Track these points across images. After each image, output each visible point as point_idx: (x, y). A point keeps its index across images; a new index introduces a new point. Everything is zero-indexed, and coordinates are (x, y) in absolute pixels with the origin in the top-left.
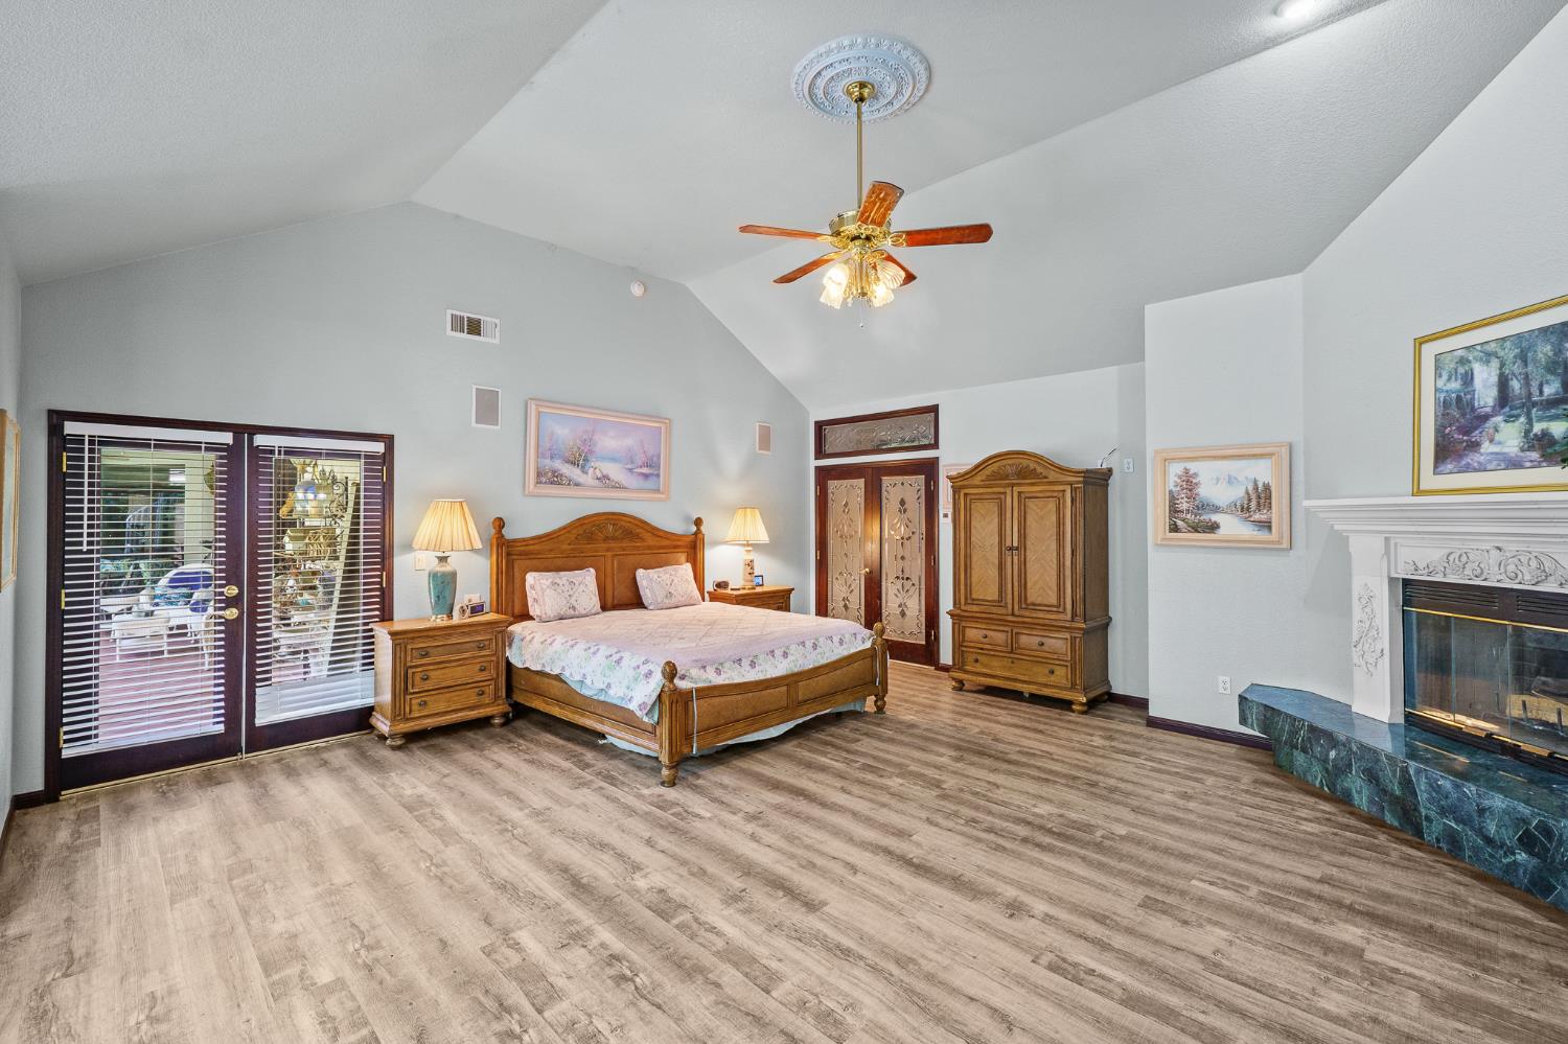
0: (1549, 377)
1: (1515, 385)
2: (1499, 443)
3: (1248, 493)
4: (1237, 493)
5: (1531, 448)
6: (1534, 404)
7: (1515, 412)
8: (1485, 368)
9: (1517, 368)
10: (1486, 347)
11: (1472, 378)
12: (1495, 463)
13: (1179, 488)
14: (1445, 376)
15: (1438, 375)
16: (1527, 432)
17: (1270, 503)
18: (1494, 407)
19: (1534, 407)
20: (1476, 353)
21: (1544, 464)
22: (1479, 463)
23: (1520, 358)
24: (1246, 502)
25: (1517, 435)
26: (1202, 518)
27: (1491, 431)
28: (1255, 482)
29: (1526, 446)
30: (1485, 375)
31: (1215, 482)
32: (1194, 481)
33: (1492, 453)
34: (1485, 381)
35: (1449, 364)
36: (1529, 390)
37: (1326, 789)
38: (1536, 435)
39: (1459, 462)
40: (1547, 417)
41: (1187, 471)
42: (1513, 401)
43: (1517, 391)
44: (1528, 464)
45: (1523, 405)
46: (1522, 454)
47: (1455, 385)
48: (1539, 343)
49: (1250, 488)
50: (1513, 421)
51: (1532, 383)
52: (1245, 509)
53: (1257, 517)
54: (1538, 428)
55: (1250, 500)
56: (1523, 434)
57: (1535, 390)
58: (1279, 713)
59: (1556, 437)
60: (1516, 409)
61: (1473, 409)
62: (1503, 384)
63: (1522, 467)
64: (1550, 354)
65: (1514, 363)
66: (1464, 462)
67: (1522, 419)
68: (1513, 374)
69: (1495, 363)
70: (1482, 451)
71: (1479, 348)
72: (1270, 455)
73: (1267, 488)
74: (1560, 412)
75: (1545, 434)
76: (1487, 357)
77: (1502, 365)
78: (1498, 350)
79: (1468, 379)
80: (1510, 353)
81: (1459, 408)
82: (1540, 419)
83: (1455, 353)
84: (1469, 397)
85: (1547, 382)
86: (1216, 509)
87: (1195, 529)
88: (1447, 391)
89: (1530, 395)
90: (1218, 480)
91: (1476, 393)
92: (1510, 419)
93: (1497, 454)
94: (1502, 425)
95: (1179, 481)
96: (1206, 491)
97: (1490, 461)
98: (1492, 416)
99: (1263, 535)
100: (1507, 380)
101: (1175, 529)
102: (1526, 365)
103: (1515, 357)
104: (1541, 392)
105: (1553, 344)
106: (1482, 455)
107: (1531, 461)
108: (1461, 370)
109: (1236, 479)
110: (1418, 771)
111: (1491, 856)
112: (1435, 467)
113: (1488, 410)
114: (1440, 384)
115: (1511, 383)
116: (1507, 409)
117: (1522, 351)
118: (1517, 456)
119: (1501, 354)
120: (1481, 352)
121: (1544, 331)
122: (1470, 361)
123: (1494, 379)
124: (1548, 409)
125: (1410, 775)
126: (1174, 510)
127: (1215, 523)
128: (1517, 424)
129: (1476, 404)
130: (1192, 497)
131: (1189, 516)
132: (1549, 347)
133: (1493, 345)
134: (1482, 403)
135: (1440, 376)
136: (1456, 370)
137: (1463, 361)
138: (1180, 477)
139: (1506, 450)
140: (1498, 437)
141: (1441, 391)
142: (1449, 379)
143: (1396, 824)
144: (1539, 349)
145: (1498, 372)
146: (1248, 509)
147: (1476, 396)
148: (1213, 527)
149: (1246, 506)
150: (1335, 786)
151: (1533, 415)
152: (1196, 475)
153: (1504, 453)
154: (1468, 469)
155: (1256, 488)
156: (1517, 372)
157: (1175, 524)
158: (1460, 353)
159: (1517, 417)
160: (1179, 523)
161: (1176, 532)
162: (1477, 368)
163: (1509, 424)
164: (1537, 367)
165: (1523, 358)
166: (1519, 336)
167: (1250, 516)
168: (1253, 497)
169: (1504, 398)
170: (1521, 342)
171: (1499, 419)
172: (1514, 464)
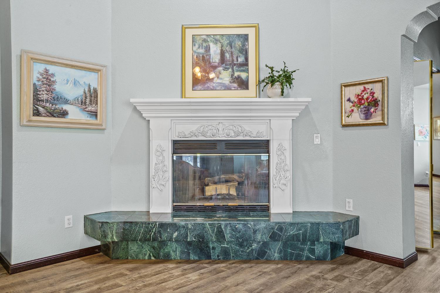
0: (240, 55)
1: (227, 55)
2: (221, 79)
3: (85, 92)
4: (78, 92)
5: (234, 82)
6: (235, 64)
7: (227, 67)
8: (215, 46)
9: (228, 48)
10: (215, 37)
11: (209, 49)
12: (220, 87)
13: (40, 83)
14: (197, 46)
15: (194, 44)
16: (232, 75)
17: (97, 101)
18: (219, 63)
19: (235, 65)
20: (211, 39)
21: (239, 89)
22: (213, 86)
23: (229, 45)
24: (84, 98)
25: (228, 76)
26: (57, 107)
27: (218, 73)
28: (89, 86)
29: (232, 81)
30: (215, 49)
31: (66, 82)
32: (52, 79)
33: (218, 83)
34: (215, 51)
35: (199, 41)
36: (233, 59)
37: (153, 258)
38: (235, 77)
39: (204, 86)
40: (239, 70)
41: (47, 71)
42: (226, 62)
43: (228, 58)
44: (233, 88)
45: (230, 64)
46: (230, 84)
47: (202, 51)
48: (236, 40)
49: (87, 90)
50: (227, 70)
51: (234, 56)
52: (83, 103)
53: (90, 108)
54: (236, 74)
55: (86, 97)
56: (231, 76)
57: (235, 59)
58: (136, 223)
59: (243, 79)
60: (228, 65)
61: (210, 63)
62: (222, 54)
63: (231, 90)
64: (241, 45)
65: (227, 46)
66: (206, 86)
67: (230, 70)
68: (227, 51)
69: (219, 45)
70: (214, 81)
71: (212, 36)
72: (98, 71)
73: (95, 91)
74: (244, 69)
75: (239, 77)
76: (216, 41)
77: (222, 46)
78: (221, 39)
79: (208, 49)
80: (225, 42)
81: (203, 62)
82: (237, 71)
83: (202, 36)
84: (208, 57)
85: (239, 56)
86: (66, 102)
87: (52, 114)
88: (198, 53)
89: (233, 60)
90: (68, 81)
91: (211, 56)
92: (226, 69)
93: (220, 83)
94: (222, 71)
95: (41, 77)
96: (60, 88)
97: (218, 86)
98: (218, 67)
99: (92, 120)
100: (224, 53)
101: (37, 113)
102: (232, 48)
103: (227, 44)
104: (237, 60)
105: (241, 42)
106: (214, 83)
107: (234, 87)
108: (204, 45)
109: (78, 82)
110: (226, 226)
111: (242, 251)
112: (193, 87)
113: (216, 64)
114: (195, 49)
115: (225, 54)
116: (224, 65)
117: (230, 42)
118: (228, 85)
119: (222, 41)
120: (213, 38)
121: (238, 35)
122: (208, 42)
123: (219, 51)
124: (240, 67)
125: (222, 229)
126: (37, 99)
127: (65, 110)
128: (228, 71)
129: (211, 61)
130: (50, 91)
131: (48, 104)
132: (240, 43)
133: (218, 37)
134: (214, 61)
135: (195, 45)
136: (202, 44)
137: (205, 41)
138: (41, 75)
139: (224, 82)
140: (221, 76)
141: (195, 52)
142: (199, 48)
143: (196, 258)
144: (237, 42)
145: (220, 49)
146: (85, 103)
147: (211, 57)
148: (64, 114)
149: (84, 101)
150: (159, 254)
151: (234, 69)
152: (53, 75)
153: (224, 83)
154: (208, 89)
155: (90, 90)
156: (228, 50)
157: (37, 110)
158: (204, 37)
159: (228, 69)
160: (41, 109)
161: (38, 116)
162: (212, 45)
163: (225, 71)
164: (236, 50)
165: (230, 45)
166: (229, 35)
167: (86, 108)
168: (88, 95)
169: (223, 60)
170: (230, 38)
171: (221, 69)
172: (228, 88)
